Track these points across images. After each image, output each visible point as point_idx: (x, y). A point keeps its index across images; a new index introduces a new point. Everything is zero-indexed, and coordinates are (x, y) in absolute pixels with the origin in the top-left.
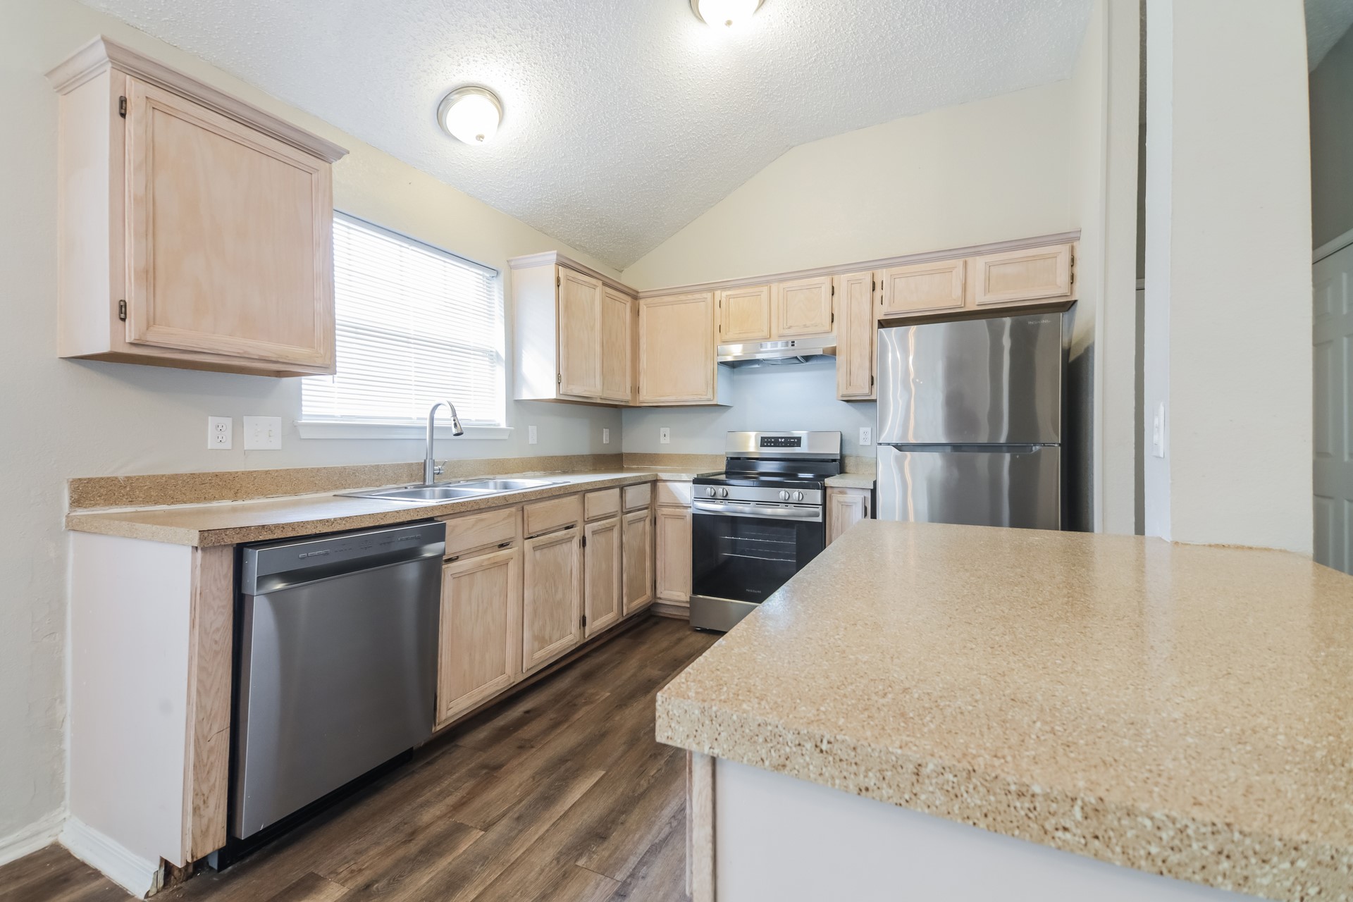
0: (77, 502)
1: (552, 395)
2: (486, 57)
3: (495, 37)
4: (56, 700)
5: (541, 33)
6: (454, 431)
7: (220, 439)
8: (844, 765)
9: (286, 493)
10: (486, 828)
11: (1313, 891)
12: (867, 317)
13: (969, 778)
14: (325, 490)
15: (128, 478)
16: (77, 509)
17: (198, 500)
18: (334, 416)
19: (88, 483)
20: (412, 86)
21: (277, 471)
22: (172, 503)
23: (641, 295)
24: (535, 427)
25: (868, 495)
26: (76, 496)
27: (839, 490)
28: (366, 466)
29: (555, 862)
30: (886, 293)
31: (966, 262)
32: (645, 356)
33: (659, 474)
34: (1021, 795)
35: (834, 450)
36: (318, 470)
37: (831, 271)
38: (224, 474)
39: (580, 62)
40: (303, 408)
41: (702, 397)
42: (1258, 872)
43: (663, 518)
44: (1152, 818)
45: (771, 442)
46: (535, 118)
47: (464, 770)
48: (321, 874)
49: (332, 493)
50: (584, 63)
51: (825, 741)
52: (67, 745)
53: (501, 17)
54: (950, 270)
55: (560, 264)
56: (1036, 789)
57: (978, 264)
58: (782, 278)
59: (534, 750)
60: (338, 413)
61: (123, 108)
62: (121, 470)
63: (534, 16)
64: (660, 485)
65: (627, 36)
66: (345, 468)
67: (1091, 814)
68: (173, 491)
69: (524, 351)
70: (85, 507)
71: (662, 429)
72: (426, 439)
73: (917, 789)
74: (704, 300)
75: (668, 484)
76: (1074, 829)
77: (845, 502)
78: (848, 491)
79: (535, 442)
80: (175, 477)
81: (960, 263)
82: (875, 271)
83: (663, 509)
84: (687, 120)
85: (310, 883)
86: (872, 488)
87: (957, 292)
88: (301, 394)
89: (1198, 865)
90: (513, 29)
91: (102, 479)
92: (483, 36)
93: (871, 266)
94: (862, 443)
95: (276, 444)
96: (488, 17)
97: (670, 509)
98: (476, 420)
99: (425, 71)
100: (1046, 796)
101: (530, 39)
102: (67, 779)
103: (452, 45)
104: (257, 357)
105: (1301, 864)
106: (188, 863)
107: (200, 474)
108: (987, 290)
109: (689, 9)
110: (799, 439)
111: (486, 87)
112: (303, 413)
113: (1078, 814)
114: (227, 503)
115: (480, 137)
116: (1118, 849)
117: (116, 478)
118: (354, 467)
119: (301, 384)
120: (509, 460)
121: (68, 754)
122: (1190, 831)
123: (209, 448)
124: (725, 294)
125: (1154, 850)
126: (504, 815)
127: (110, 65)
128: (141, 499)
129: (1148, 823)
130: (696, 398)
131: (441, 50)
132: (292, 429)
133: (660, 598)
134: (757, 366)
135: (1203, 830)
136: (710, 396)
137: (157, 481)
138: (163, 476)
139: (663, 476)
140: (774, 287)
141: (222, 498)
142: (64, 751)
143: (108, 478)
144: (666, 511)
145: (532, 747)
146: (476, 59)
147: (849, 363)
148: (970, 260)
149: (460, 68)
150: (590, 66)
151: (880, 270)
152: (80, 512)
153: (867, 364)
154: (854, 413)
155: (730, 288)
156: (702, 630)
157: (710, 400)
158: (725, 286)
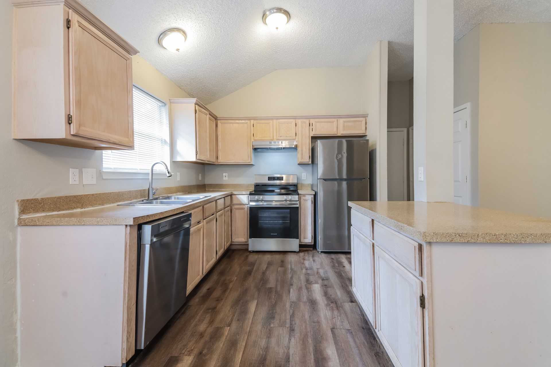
0: (23, 211)
1: (194, 159)
2: (188, 19)
3: (194, 13)
4: (13, 312)
5: (212, 15)
6: (168, 175)
7: (74, 179)
8: (464, 237)
9: (100, 205)
10: (229, 325)
11: (534, 241)
12: (308, 135)
13: (487, 235)
14: (113, 203)
15: (42, 199)
16: (23, 215)
17: (68, 209)
18: (111, 168)
19: (27, 201)
20: (154, 24)
21: (96, 194)
22: (59, 211)
23: (218, 118)
24: (179, 173)
25: (313, 196)
26: (22, 209)
27: (303, 195)
28: (126, 191)
29: (263, 328)
30: (314, 127)
31: (337, 120)
32: (221, 143)
33: (233, 192)
34: (495, 235)
35: (295, 181)
36: (110, 193)
37: (295, 118)
38: (78, 196)
39: (220, 28)
40: (103, 165)
41: (247, 161)
42: (527, 239)
43: (234, 210)
44: (513, 234)
45: (272, 179)
46: (196, 44)
47: (201, 312)
48: (176, 355)
49: (116, 204)
50: (221, 29)
51: (461, 234)
52: (18, 334)
53: (200, 7)
54: (333, 122)
55: (196, 104)
56: (497, 234)
57: (341, 121)
58: (278, 118)
59: (224, 300)
60: (112, 167)
61: (68, 24)
62: (39, 195)
63: (211, 9)
64: (233, 196)
65: (239, 23)
66: (119, 192)
67: (505, 236)
68: (59, 205)
69: (177, 140)
70: (26, 214)
71: (224, 174)
72: (149, 179)
73: (478, 239)
74: (246, 123)
75: (237, 196)
76: (502, 239)
77: (305, 199)
78: (306, 195)
79: (179, 180)
80: (60, 198)
81: (336, 120)
82: (310, 120)
83: (235, 206)
84: (248, 55)
85: (175, 360)
86: (315, 194)
87: (335, 130)
88: (102, 158)
89: (519, 240)
90: (202, 12)
91: (32, 199)
92: (190, 12)
93: (309, 118)
94: (303, 179)
95: (94, 182)
96: (195, 6)
97: (238, 206)
98: (159, 170)
99: (162, 20)
100: (499, 235)
101: (207, 17)
102: (19, 351)
103: (177, 13)
104: (112, 142)
105: (532, 237)
106: (123, 364)
107: (69, 196)
108: (344, 130)
109: (262, 18)
110: (282, 177)
111: (183, 30)
112: (103, 167)
113: (503, 236)
114: (79, 210)
115: (178, 50)
116: (509, 240)
117: (38, 199)
118: (122, 192)
119: (102, 153)
120: (172, 187)
121: (19, 339)
122: (518, 235)
123: (70, 184)
124: (255, 122)
125: (514, 239)
126: (232, 320)
127: (64, 3)
128: (47, 209)
129: (513, 235)
130: (244, 161)
131: (172, 14)
132: (100, 174)
133: (234, 242)
134: (264, 150)
135: (520, 234)
136: (249, 161)
137: (53, 200)
138: (55, 197)
139: (235, 193)
140: (275, 121)
141: (77, 208)
142: (17, 337)
143: (35, 199)
144: (236, 207)
145: (222, 299)
146: (184, 19)
147: (302, 150)
148: (339, 119)
149: (177, 21)
150: (223, 30)
151: (311, 119)
152: (24, 217)
153: (308, 151)
154: (300, 168)
155: (257, 120)
156: (254, 252)
157: (250, 162)
158: (255, 119)
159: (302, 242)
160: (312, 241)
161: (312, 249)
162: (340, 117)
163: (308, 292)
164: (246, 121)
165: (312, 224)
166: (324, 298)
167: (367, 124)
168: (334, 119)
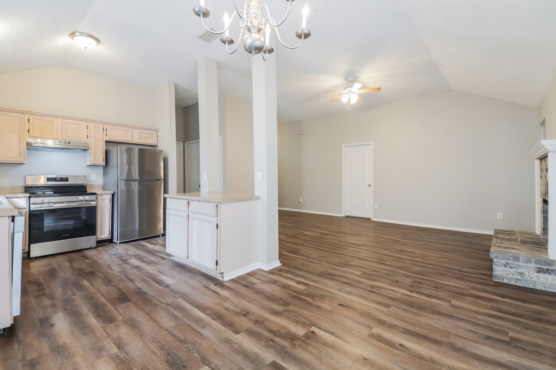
12: (102, 139)
25: (111, 195)
27: (101, 195)
30: (108, 132)
35: (82, 183)
37: (86, 121)
45: (53, 180)
54: (128, 131)
57: (136, 131)
58: (64, 118)
74: (19, 117)
77: (103, 199)
78: (104, 195)
81: (131, 129)
82: (104, 125)
86: (113, 193)
87: (130, 138)
93: (102, 123)
94: (92, 180)
108: (139, 139)
110: (67, 179)
124: (31, 117)
136: (22, 159)
140: (60, 120)
147: (95, 153)
148: (133, 130)
153: (102, 154)
154: (88, 169)
155: (35, 115)
156: (36, 258)
157: (22, 161)
158: (31, 113)
159: (98, 239)
160: (109, 235)
161: (108, 243)
162: (135, 128)
163: (128, 264)
164: (19, 115)
165: (109, 220)
166: (144, 263)
167: (158, 137)
168: (129, 129)
